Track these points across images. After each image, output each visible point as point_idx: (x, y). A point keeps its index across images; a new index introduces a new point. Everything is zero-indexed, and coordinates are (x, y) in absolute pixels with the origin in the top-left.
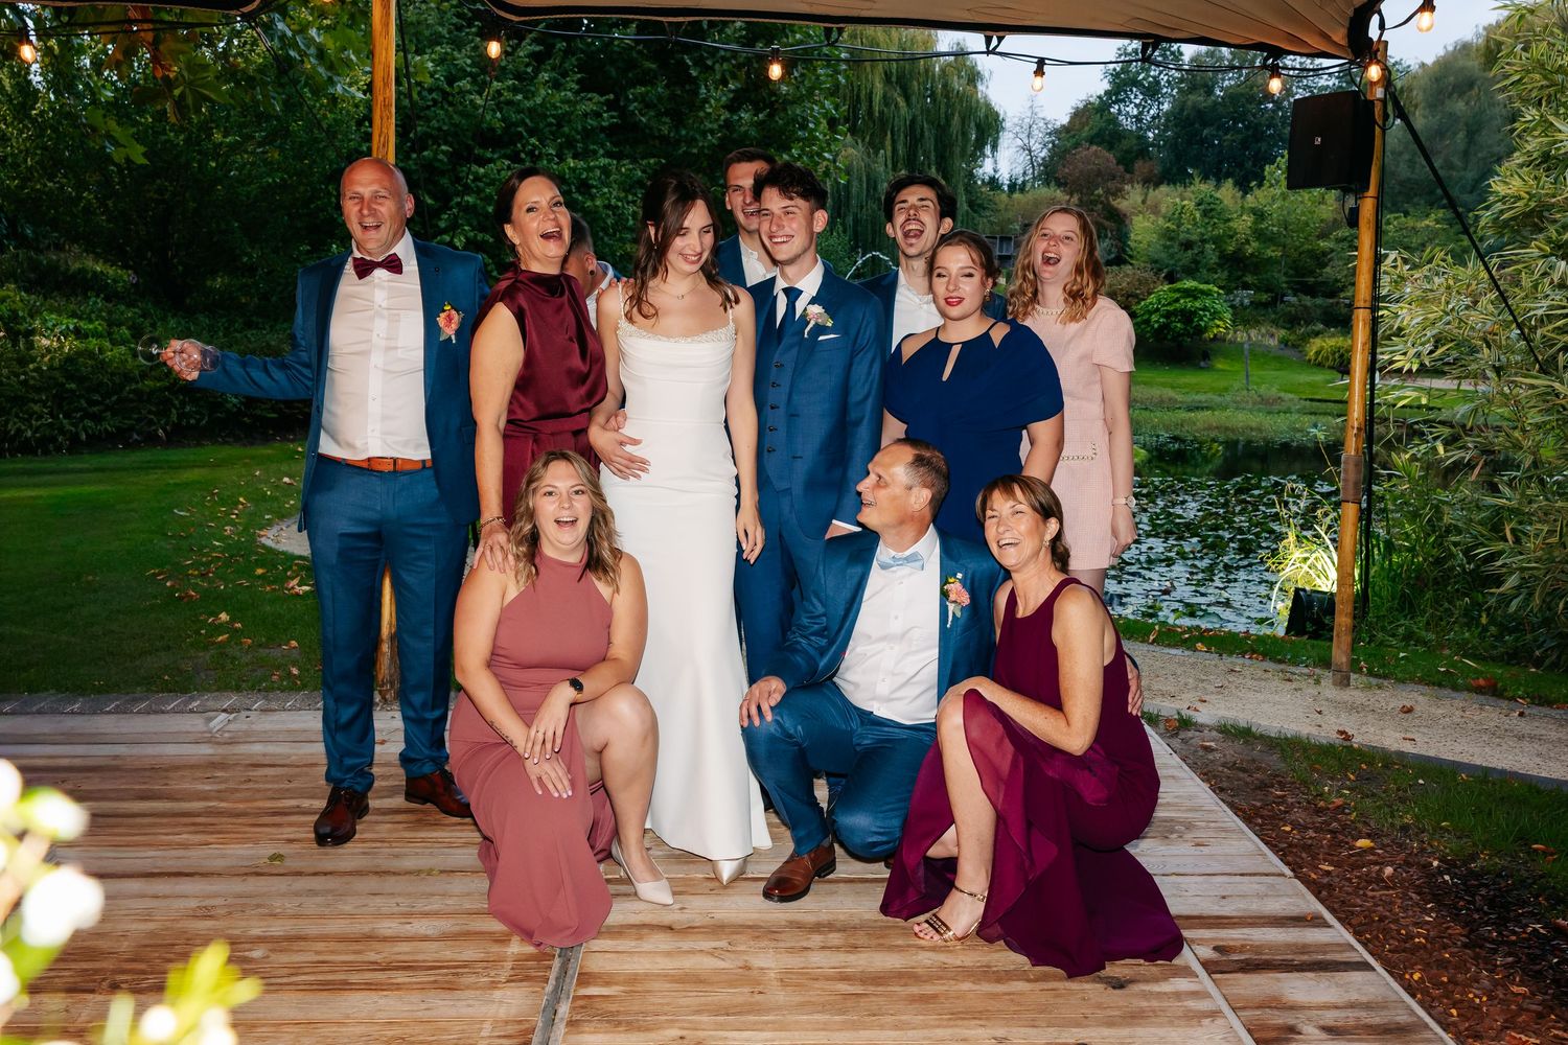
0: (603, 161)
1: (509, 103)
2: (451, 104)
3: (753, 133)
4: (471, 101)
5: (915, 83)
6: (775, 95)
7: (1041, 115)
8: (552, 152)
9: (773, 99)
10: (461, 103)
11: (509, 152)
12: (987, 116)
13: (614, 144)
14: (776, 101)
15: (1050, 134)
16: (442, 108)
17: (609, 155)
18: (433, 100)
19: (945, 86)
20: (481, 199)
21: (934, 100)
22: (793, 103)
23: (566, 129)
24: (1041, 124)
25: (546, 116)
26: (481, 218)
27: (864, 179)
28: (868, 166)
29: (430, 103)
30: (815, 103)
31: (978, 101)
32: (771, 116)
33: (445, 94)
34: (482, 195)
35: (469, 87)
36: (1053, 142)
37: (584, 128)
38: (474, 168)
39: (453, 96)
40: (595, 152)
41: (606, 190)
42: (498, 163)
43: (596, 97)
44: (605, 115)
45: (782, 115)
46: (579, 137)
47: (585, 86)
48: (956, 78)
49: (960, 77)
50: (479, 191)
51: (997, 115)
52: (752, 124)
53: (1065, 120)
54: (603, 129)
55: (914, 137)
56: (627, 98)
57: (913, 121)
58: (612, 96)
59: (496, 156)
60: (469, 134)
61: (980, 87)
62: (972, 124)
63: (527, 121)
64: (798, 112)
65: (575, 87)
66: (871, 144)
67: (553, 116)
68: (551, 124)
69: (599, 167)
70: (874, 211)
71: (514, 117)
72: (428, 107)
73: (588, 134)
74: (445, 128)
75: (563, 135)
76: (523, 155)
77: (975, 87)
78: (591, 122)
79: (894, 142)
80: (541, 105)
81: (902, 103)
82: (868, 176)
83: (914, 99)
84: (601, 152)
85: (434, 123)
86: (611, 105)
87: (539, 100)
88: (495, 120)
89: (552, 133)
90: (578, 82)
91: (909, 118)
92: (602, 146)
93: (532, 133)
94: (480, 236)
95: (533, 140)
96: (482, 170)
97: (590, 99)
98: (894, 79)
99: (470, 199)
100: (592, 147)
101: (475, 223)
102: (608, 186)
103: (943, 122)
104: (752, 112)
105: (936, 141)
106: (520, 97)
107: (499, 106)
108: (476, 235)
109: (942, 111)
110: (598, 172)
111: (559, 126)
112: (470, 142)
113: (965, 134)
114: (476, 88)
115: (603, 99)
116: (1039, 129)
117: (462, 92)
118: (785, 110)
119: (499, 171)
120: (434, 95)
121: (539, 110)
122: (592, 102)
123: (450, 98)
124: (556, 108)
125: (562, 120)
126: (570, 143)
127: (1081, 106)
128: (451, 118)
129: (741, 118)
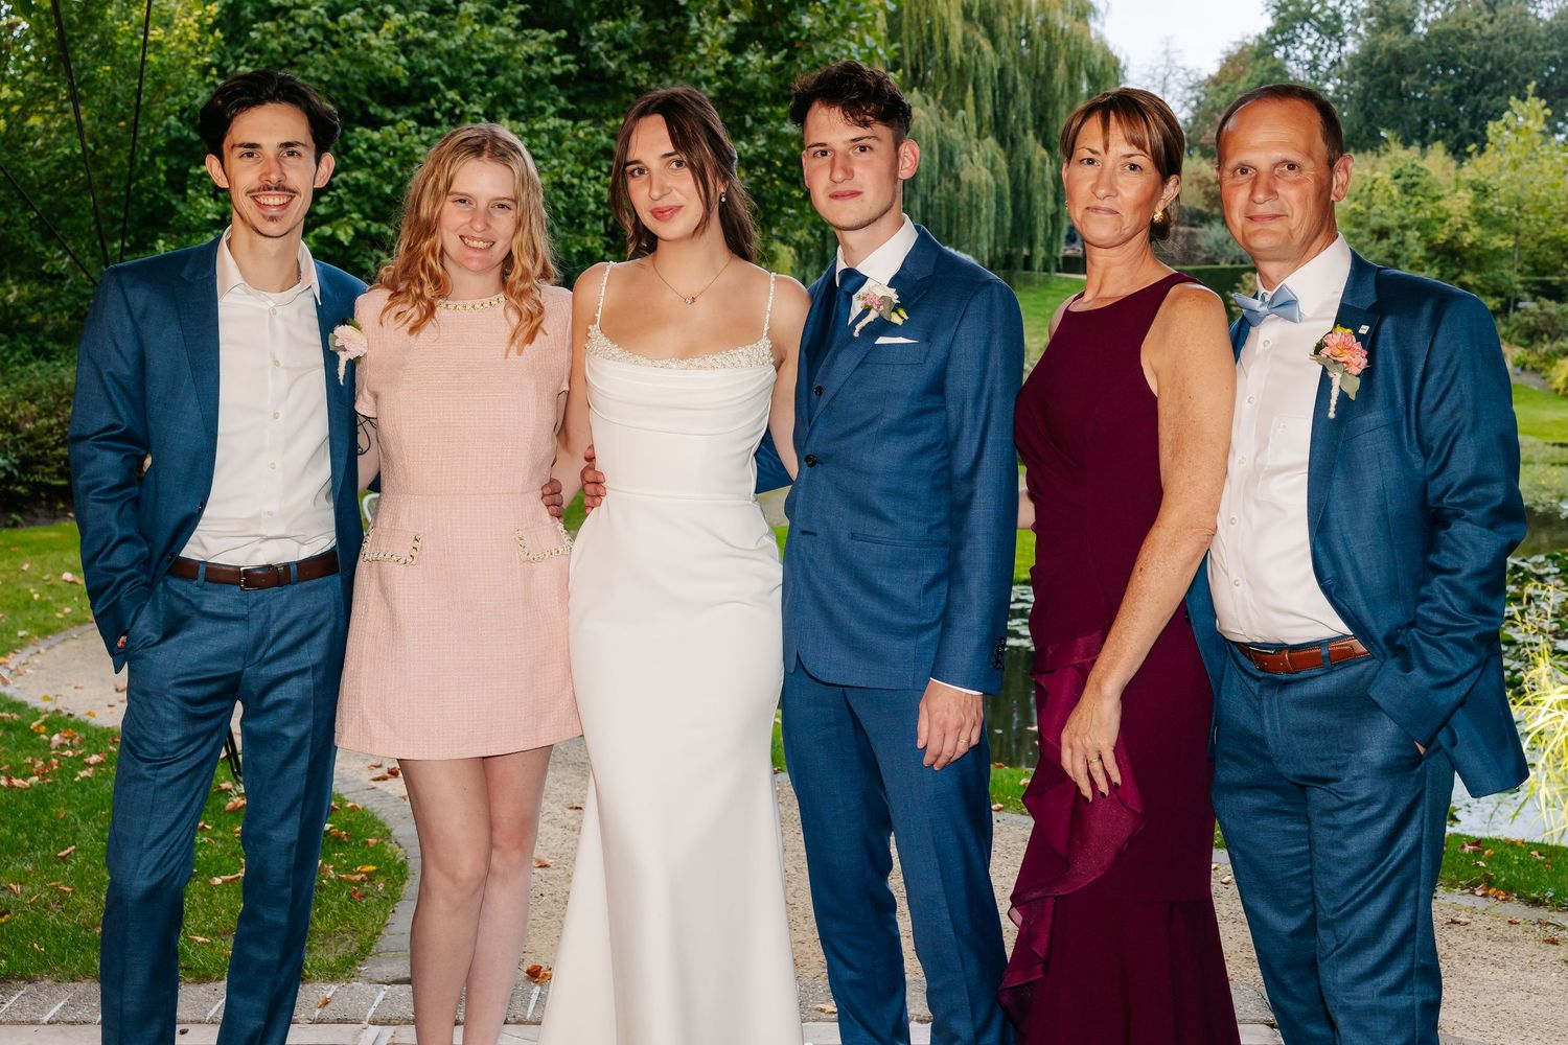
0: (554, 122)
1: (419, 43)
2: (335, 45)
3: (765, 81)
4: (364, 41)
5: (1004, 20)
6: (796, 29)
7: (1179, 63)
8: (478, 109)
9: (794, 34)
10: (350, 44)
11: (418, 110)
12: (1103, 64)
13: (570, 99)
14: (798, 38)
15: (1192, 88)
16: (323, 51)
17: (563, 114)
18: (312, 40)
19: (1045, 22)
20: (379, 176)
21: (1030, 44)
22: (820, 39)
23: (501, 79)
24: (1180, 75)
25: (471, 61)
26: (378, 202)
27: (936, 149)
28: (940, 132)
29: (307, 45)
30: (852, 39)
31: (1090, 44)
32: (789, 58)
33: (327, 33)
34: (379, 171)
35: (360, 21)
36: (1197, 99)
37: (525, 76)
38: (368, 133)
39: (338, 33)
40: (542, 110)
41: (555, 162)
42: (400, 126)
43: (543, 34)
44: (557, 60)
45: (806, 56)
46: (519, 90)
47: (527, 21)
48: (1059, 12)
49: (1064, 11)
50: (375, 164)
51: (1117, 61)
52: (764, 70)
53: (1213, 69)
54: (555, 79)
55: (1005, 94)
56: (590, 37)
57: (1002, 71)
58: (563, 33)
59: (398, 117)
60: (362, 86)
61: (1094, 25)
62: (1083, 74)
63: (445, 68)
64: (827, 51)
65: (516, 22)
66: (945, 102)
67: (483, 61)
68: (477, 73)
69: (548, 131)
70: (949, 193)
71: (427, 64)
72: (305, 51)
73: (533, 86)
74: (326, 78)
75: (496, 87)
76: (438, 115)
77: (1086, 23)
78: (538, 69)
79: (977, 97)
80: (466, 46)
81: (986, 46)
82: (941, 145)
83: (1003, 41)
84: (552, 109)
85: (311, 72)
86: (564, 46)
87: (460, 40)
88: (397, 68)
89: (480, 85)
90: (521, 15)
91: (997, 66)
92: (554, 102)
93: (451, 83)
94: (374, 228)
95: (452, 95)
96: (376, 136)
97: (534, 38)
98: (975, 14)
99: (361, 175)
100: (538, 103)
101: (368, 209)
102: (559, 155)
103: (1042, 71)
104: (763, 53)
105: (1033, 96)
106: (433, 34)
107: (405, 49)
108: (369, 226)
109: (1042, 55)
110: (545, 138)
111: (491, 73)
112: (365, 98)
113: (1073, 87)
114: (373, 23)
115: (551, 37)
116: (1178, 81)
117: (350, 29)
118: (810, 50)
119: (401, 136)
120: (312, 32)
121: (463, 53)
122: (538, 41)
123: (335, 38)
124: (486, 50)
125: (494, 67)
126: (506, 98)
127: (1235, 50)
128: (335, 63)
129: (748, 61)
